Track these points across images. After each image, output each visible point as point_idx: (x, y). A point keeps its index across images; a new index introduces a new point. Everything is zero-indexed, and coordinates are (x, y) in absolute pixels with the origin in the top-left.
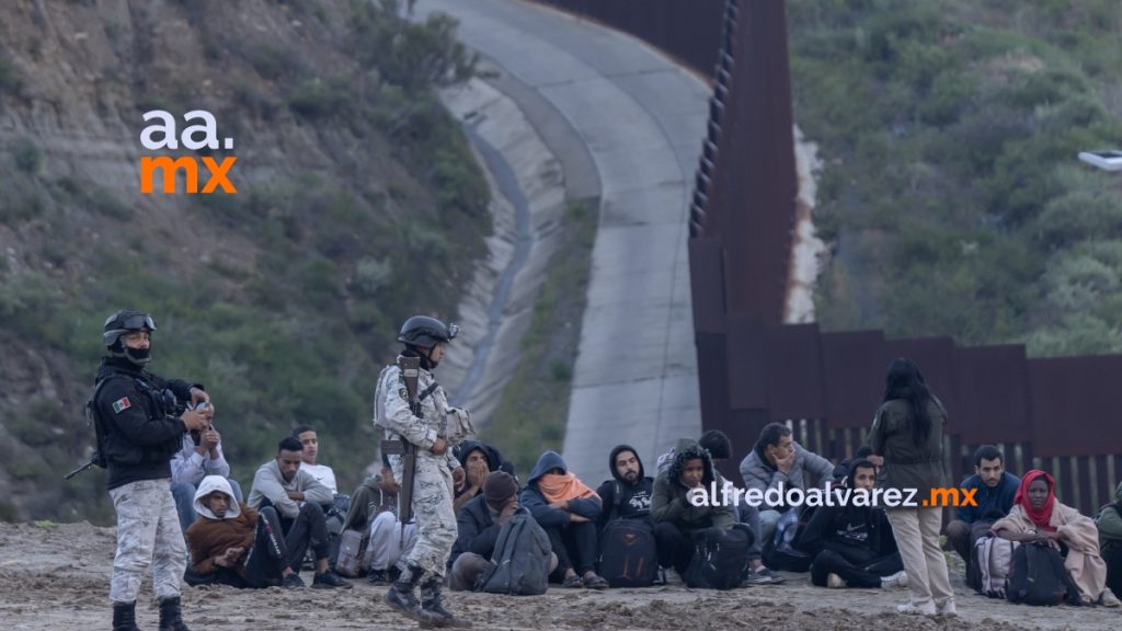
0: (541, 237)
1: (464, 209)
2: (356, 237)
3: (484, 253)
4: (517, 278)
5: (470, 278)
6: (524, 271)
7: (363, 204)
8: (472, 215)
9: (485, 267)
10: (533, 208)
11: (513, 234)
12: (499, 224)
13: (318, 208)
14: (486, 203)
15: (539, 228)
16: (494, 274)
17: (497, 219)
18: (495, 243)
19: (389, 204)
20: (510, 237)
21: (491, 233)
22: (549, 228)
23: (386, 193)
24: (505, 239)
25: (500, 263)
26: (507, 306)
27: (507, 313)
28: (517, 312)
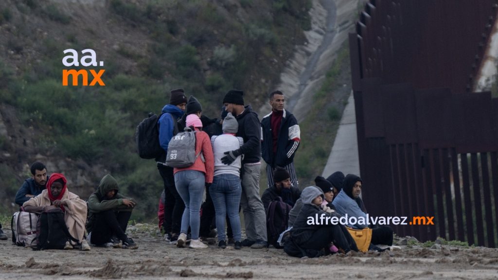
0: (340, 31)
1: (292, 14)
2: (216, 32)
3: (303, 40)
4: (322, 57)
5: (292, 56)
6: (327, 52)
7: (221, 10)
8: (297, 17)
9: (303, 50)
10: (339, 13)
11: (324, 29)
12: (315, 23)
13: (192, 15)
14: (308, 10)
15: (340, 26)
16: (308, 54)
17: (314, 19)
18: (311, 35)
19: (240, 11)
20: (322, 31)
21: (309, 29)
22: (346, 25)
23: (239, 5)
24: (318, 32)
25: (312, 48)
26: (313, 74)
27: (311, 78)
28: (318, 78)
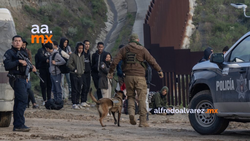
0: (120, 22)
1: (100, 14)
2: (69, 21)
3: (104, 26)
4: (112, 33)
5: (100, 33)
6: (114, 32)
7: (70, 11)
8: (102, 16)
9: (104, 30)
10: (118, 14)
11: (112, 21)
12: (109, 19)
13: (58, 13)
14: (106, 13)
15: (120, 20)
16: (106, 32)
17: (109, 17)
18: (107, 24)
19: (79, 12)
20: (112, 22)
21: (107, 21)
22: (122, 20)
23: (78, 10)
24: (110, 22)
25: (108, 29)
26: (109, 41)
27: (109, 42)
28: (111, 42)
